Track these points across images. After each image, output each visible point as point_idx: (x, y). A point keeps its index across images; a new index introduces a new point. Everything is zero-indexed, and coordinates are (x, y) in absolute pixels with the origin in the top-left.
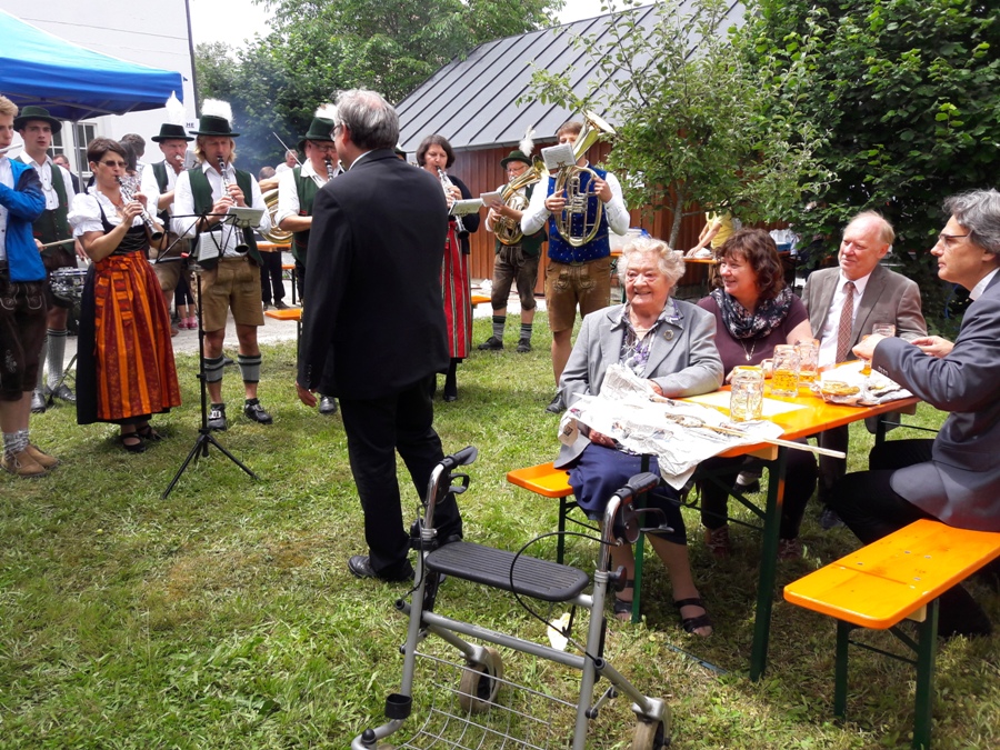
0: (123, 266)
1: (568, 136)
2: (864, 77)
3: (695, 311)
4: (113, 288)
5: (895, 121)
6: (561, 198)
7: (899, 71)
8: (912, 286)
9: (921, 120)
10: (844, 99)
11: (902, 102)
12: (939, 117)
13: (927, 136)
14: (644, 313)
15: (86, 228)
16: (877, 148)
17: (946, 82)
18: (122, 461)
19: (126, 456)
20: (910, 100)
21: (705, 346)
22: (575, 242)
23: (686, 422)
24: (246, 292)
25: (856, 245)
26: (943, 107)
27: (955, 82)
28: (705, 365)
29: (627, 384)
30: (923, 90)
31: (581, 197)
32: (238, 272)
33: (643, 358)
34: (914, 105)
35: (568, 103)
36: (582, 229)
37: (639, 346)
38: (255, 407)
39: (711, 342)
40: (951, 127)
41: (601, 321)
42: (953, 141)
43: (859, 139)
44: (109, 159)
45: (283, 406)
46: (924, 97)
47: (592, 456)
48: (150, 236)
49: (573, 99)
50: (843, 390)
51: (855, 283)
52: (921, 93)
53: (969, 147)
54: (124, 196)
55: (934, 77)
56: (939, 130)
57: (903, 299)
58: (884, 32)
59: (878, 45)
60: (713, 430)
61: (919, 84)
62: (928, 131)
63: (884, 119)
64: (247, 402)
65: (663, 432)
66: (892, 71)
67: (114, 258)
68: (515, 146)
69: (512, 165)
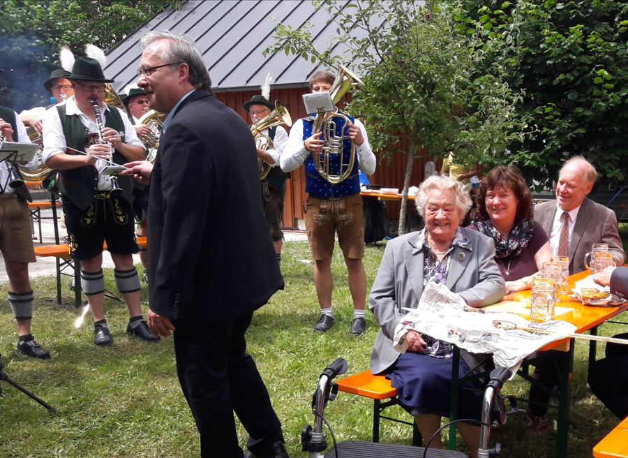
1: (321, 85)
2: (541, 46)
3: (479, 236)
5: (563, 83)
6: (318, 140)
7: (567, 42)
8: (612, 213)
9: (583, 83)
10: (523, 64)
11: (569, 68)
12: (597, 80)
13: (587, 96)
14: (440, 240)
16: (551, 106)
17: (600, 53)
20: (575, 67)
21: (490, 265)
22: (334, 180)
23: (503, 325)
25: (569, 185)
26: (599, 72)
27: (606, 53)
28: (493, 280)
29: (442, 298)
30: (584, 59)
31: (336, 140)
32: (7, 209)
33: (443, 277)
34: (578, 71)
35: (310, 55)
36: (339, 168)
37: (439, 267)
38: (30, 343)
39: (494, 262)
40: (605, 89)
41: (403, 246)
42: (605, 100)
43: (535, 96)
45: (56, 341)
46: (585, 64)
47: (407, 362)
49: (314, 52)
50: (598, 295)
51: (570, 213)
52: (582, 61)
53: (617, 105)
55: (591, 48)
56: (596, 92)
57: (606, 224)
58: (554, 10)
59: (549, 20)
60: (525, 330)
61: (581, 53)
62: (588, 93)
63: (556, 82)
64: (21, 338)
65: (489, 335)
66: (561, 42)
68: (258, 91)
69: (255, 108)
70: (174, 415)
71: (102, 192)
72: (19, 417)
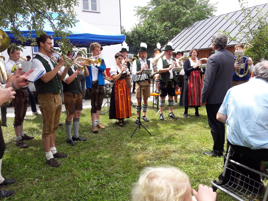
0: (121, 83)
4: (119, 88)
6: (237, 65)
15: (113, 73)
18: (119, 128)
19: (120, 127)
24: (147, 89)
31: (243, 64)
32: (146, 84)
38: (145, 118)
44: (119, 58)
48: (127, 75)
54: (122, 66)
67: (119, 81)
70: (180, 140)
71: (170, 79)
72: (143, 135)
